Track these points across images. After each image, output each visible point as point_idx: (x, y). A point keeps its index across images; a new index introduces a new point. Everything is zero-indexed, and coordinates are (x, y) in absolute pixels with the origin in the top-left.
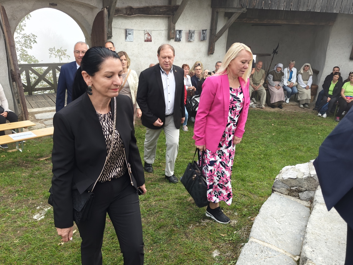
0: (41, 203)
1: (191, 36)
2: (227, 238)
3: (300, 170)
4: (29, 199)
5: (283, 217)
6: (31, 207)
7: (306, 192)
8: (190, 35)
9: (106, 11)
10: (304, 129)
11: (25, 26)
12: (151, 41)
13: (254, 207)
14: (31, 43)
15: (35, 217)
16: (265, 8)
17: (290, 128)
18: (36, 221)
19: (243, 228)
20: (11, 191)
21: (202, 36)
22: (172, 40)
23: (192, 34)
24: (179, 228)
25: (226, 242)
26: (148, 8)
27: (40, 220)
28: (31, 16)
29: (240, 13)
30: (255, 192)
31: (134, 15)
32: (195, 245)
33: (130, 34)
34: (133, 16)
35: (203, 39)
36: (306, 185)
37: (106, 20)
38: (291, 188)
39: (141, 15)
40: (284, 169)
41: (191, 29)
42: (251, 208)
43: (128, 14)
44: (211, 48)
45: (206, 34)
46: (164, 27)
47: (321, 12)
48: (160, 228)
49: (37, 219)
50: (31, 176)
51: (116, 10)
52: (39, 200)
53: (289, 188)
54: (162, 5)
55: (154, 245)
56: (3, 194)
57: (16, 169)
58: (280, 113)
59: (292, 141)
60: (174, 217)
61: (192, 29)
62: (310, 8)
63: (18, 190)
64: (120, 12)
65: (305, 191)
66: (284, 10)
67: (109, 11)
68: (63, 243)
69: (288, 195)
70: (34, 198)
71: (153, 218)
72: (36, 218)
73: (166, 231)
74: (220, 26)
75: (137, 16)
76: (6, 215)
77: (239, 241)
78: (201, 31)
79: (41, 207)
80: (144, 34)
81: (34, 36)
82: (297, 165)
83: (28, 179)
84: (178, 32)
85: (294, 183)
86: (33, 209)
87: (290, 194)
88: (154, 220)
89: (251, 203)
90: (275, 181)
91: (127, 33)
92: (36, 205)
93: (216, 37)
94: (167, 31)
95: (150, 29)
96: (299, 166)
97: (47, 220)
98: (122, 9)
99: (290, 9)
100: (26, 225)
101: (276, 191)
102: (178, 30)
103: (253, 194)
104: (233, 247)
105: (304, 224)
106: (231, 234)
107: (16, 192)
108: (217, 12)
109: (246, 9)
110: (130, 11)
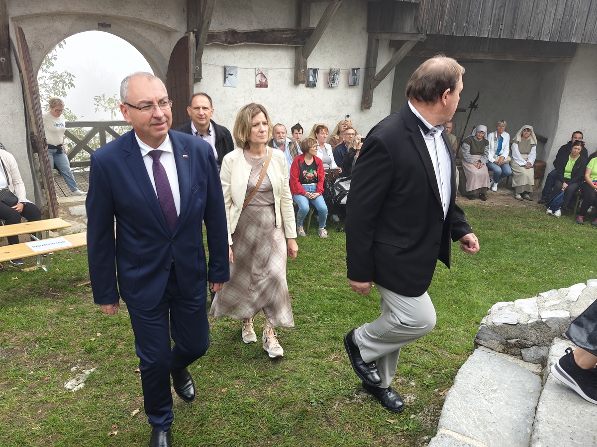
0: (79, 360)
1: (333, 79)
2: (399, 426)
3: (523, 309)
4: (58, 354)
5: (495, 391)
6: (62, 368)
7: (534, 347)
8: (332, 77)
9: (192, 37)
10: (524, 236)
11: (55, 59)
12: (266, 86)
13: (444, 372)
14: (65, 87)
15: (68, 385)
16: (456, 34)
17: (500, 234)
18: (69, 392)
19: (426, 410)
20: (28, 340)
21: (351, 78)
22: (301, 85)
23: (334, 75)
24: (316, 408)
25: (398, 434)
26: (262, 32)
27: (77, 391)
28: (65, 43)
29: (415, 41)
30: (444, 345)
31: (239, 44)
32: (344, 438)
33: (231, 75)
34: (237, 44)
35: (353, 84)
36: (533, 337)
37: (192, 51)
38: (509, 341)
39: (251, 43)
40: (495, 307)
41: (333, 67)
42: (438, 373)
43: (229, 42)
44: (366, 99)
45: (358, 75)
46: (289, 64)
47: (551, 40)
48: (283, 406)
49: (71, 390)
50: (61, 314)
51: (208, 35)
52: (75, 355)
53: (505, 340)
54: (286, 28)
55: (273, 437)
56: (14, 344)
57: (37, 302)
58: (483, 207)
59: (504, 257)
60: (306, 387)
61: (335, 67)
62: (533, 35)
63: (40, 338)
64: (215, 39)
65: (531, 346)
66: (489, 37)
67: (197, 37)
68: (116, 433)
69: (504, 351)
70: (67, 351)
71: (270, 389)
72: (70, 388)
73: (294, 413)
74: (382, 62)
75: (243, 45)
76: (20, 381)
77: (419, 432)
78: (351, 70)
79: (79, 367)
80: (254, 75)
81: (70, 75)
82: (517, 301)
83: (57, 318)
84: (311, 72)
85: (512, 332)
86: (64, 371)
87: (506, 352)
88: (273, 393)
89: (438, 364)
90: (480, 328)
91: (226, 73)
92: (69, 365)
93: (375, 80)
94: (293, 70)
95: (264, 67)
96: (520, 303)
97: (89, 392)
98: (220, 33)
99: (500, 37)
100: (53, 400)
101: (482, 345)
102: (311, 69)
103: (441, 348)
104: (410, 442)
105: (532, 404)
106: (406, 419)
107: (35, 341)
108: (377, 40)
109: (426, 35)
110: (233, 38)
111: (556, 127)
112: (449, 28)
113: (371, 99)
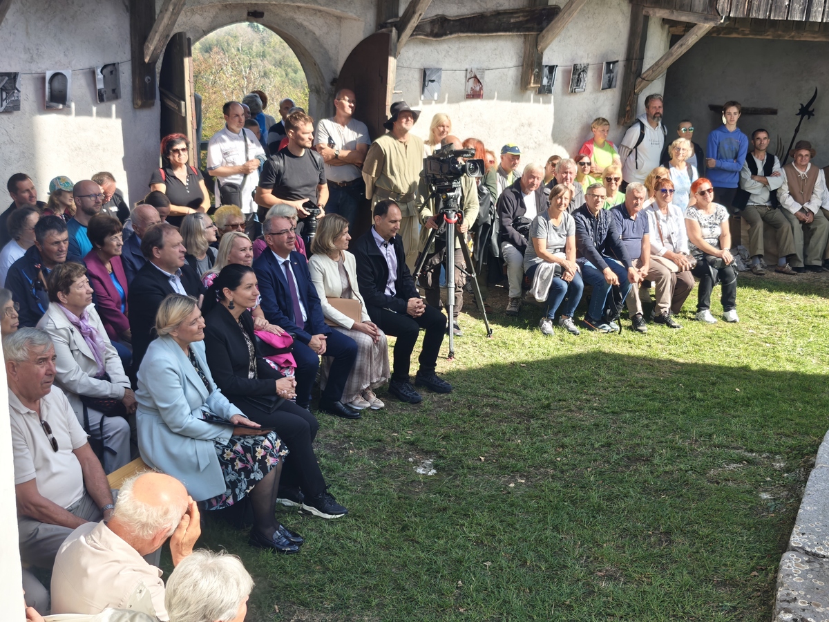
1: (578, 81)
8: (576, 77)
9: (395, 34)
12: (480, 96)
16: (775, 17)
22: (530, 92)
23: (580, 74)
26: (482, 16)
34: (446, 38)
39: (466, 34)
41: (578, 62)
43: (436, 34)
44: (628, 108)
45: (615, 71)
46: (514, 60)
54: (515, 7)
61: (582, 61)
64: (417, 31)
74: (651, 49)
75: (453, 37)
78: (605, 65)
80: (464, 81)
84: (546, 71)
91: (426, 77)
93: (644, 79)
95: (479, 67)
98: (424, 22)
102: (546, 66)
108: (647, 18)
109: (728, 18)
110: (441, 28)
112: (762, 8)
113: (634, 109)
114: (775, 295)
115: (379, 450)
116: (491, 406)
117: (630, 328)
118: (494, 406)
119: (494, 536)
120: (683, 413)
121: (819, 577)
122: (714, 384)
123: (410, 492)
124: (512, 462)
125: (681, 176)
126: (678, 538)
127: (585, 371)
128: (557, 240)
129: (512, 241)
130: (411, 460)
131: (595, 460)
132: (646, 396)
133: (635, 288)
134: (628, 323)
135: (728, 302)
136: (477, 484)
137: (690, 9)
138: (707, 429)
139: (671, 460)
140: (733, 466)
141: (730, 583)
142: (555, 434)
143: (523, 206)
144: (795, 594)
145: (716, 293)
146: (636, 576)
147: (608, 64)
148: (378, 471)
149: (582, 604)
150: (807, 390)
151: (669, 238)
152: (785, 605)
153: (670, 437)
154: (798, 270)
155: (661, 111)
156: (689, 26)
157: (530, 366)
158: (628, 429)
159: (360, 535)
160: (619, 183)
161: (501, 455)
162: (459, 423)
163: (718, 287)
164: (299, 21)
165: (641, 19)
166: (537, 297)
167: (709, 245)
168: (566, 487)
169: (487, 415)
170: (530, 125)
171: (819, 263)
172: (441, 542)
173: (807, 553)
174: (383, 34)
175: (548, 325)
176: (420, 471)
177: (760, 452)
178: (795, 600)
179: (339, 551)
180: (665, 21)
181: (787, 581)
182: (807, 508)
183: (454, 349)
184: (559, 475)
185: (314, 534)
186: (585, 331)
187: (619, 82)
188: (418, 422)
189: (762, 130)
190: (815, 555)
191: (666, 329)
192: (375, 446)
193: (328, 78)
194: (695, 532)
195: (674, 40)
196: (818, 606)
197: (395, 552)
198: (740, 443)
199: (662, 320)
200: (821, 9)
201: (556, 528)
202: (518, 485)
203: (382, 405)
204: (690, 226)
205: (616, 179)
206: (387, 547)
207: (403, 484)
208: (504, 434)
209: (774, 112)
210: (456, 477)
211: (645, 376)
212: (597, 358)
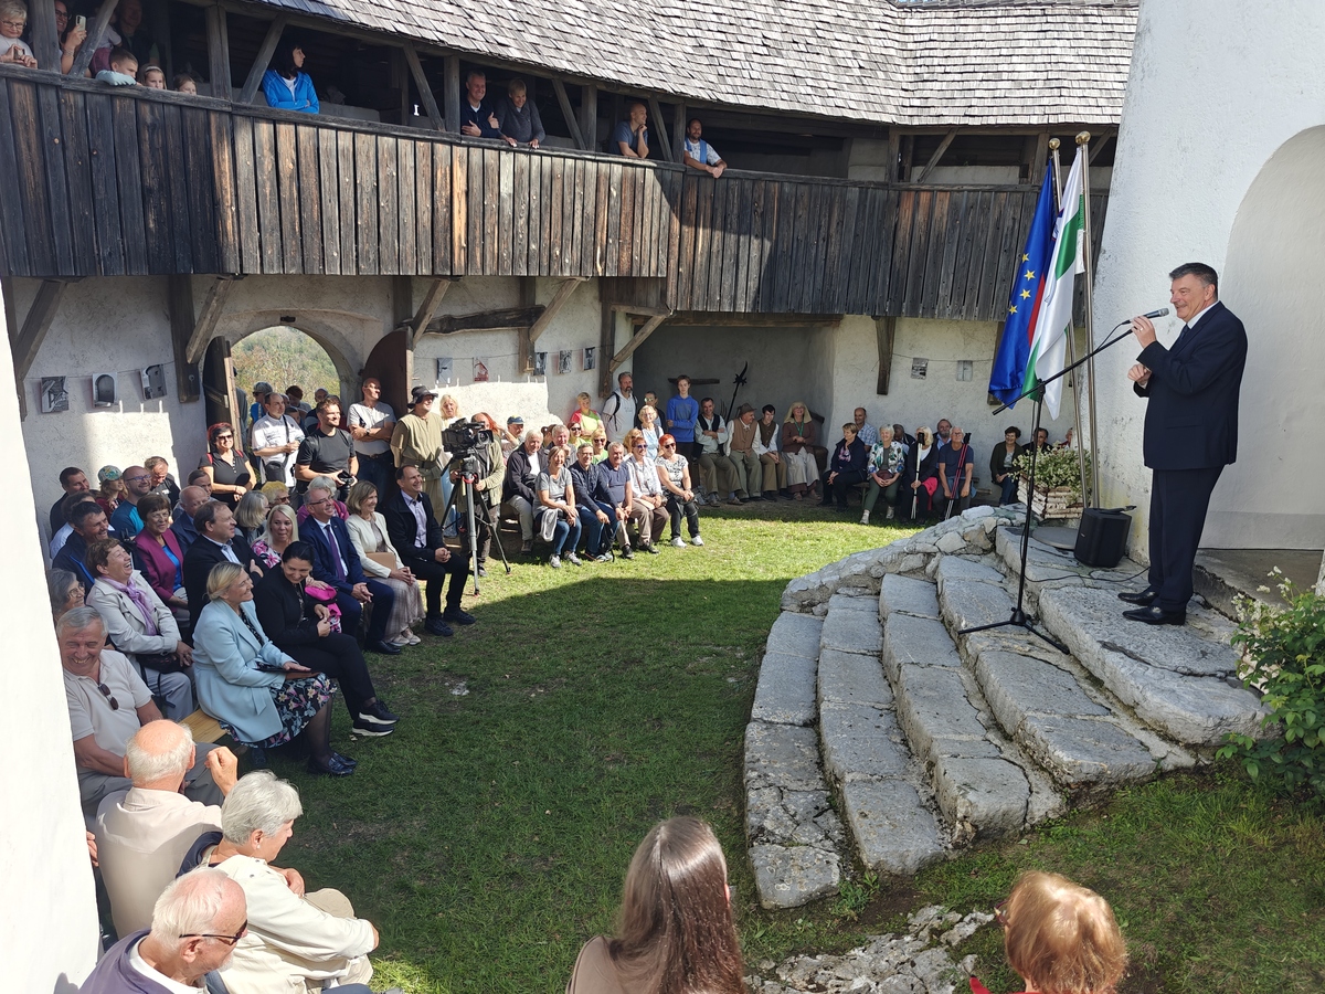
1: (564, 364)
7: (820, 604)
12: (486, 379)
21: (585, 360)
23: (565, 359)
26: (482, 315)
29: (662, 319)
31: (456, 332)
33: (445, 368)
34: (452, 332)
35: (587, 367)
36: (818, 597)
38: (803, 603)
39: (470, 330)
41: (563, 349)
44: (605, 384)
45: (593, 355)
46: (511, 349)
53: (800, 603)
54: (509, 308)
61: (566, 349)
65: (817, 604)
69: (800, 612)
74: (621, 340)
75: (460, 333)
78: (584, 351)
80: (471, 367)
84: (538, 356)
85: (805, 596)
91: (438, 367)
93: (614, 360)
94: (516, 355)
95: (483, 355)
98: (434, 321)
101: (785, 610)
102: (538, 353)
108: (614, 313)
109: (676, 311)
110: (449, 325)
111: (831, 405)
112: (701, 303)
113: (611, 384)
114: (728, 521)
115: (419, 677)
116: (512, 631)
117: (621, 557)
118: (515, 631)
119: (520, 739)
120: (665, 621)
121: (775, 740)
122: (687, 595)
123: (447, 711)
124: (533, 676)
125: (650, 435)
126: (667, 722)
127: (587, 595)
128: (557, 491)
129: (522, 494)
130: (447, 684)
131: (599, 667)
132: (636, 610)
133: (623, 525)
134: (620, 553)
135: (693, 531)
136: (504, 698)
137: (646, 305)
138: (684, 632)
139: (658, 660)
140: (705, 659)
141: (710, 753)
142: (566, 649)
143: (529, 465)
144: (758, 756)
145: (684, 524)
146: (637, 757)
147: (587, 350)
148: (419, 697)
149: (595, 786)
150: (757, 593)
151: (646, 484)
152: (751, 765)
153: (656, 641)
154: (744, 500)
155: (631, 385)
156: (647, 319)
157: (543, 594)
158: (624, 638)
159: (407, 753)
160: (605, 443)
161: (524, 671)
162: (486, 648)
163: (685, 518)
164: (327, 324)
165: (610, 314)
166: (545, 538)
167: (674, 486)
168: (577, 691)
169: (510, 639)
170: (529, 400)
171: (759, 495)
172: (476, 750)
173: (765, 722)
174: (400, 332)
175: (556, 560)
176: (456, 692)
177: (725, 646)
178: (759, 760)
179: (389, 768)
180: (628, 315)
181: (751, 746)
182: (762, 686)
183: (479, 587)
184: (571, 682)
185: (365, 757)
186: (586, 562)
187: (597, 364)
188: (451, 652)
189: (707, 399)
190: (771, 723)
191: (649, 555)
192: (415, 675)
193: (356, 369)
194: (680, 715)
195: (636, 329)
196: (776, 763)
197: (438, 764)
198: (710, 641)
199: (645, 548)
200: (743, 302)
201: (570, 727)
202: (538, 694)
203: (419, 640)
204: (661, 473)
205: (602, 440)
206: (430, 760)
207: (441, 705)
208: (525, 653)
209: (717, 382)
210: (486, 694)
211: (635, 594)
212: (597, 582)
